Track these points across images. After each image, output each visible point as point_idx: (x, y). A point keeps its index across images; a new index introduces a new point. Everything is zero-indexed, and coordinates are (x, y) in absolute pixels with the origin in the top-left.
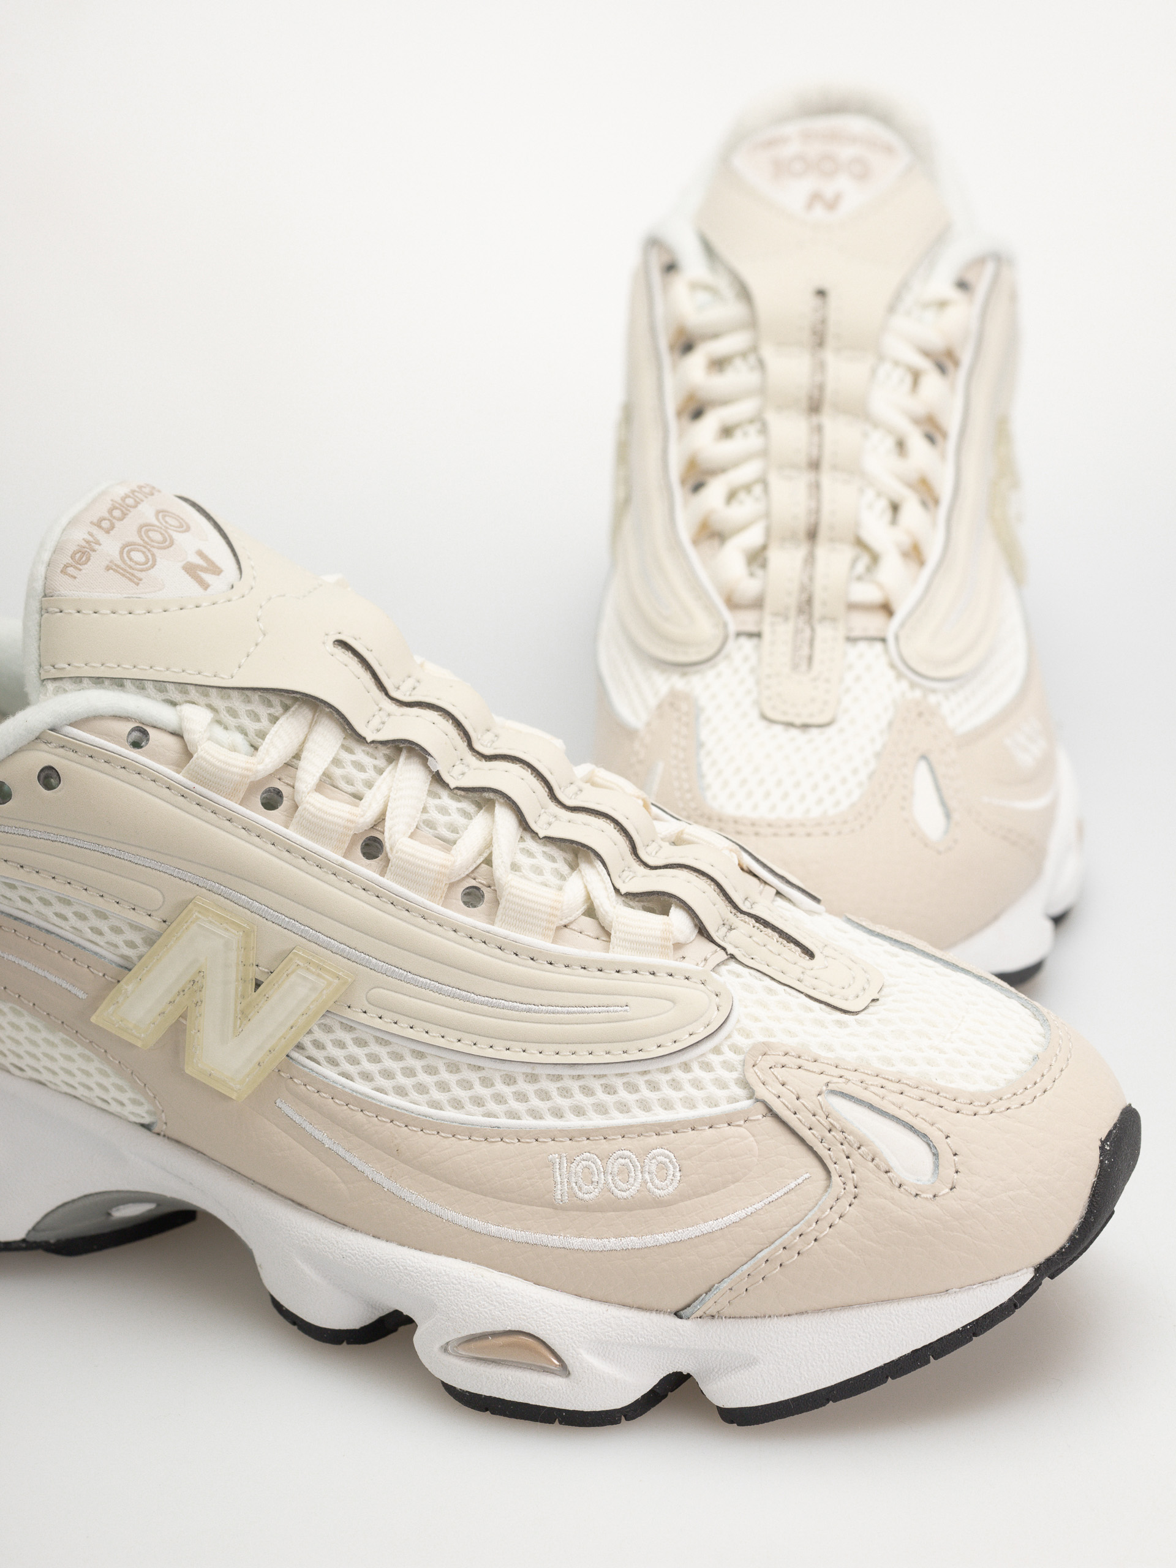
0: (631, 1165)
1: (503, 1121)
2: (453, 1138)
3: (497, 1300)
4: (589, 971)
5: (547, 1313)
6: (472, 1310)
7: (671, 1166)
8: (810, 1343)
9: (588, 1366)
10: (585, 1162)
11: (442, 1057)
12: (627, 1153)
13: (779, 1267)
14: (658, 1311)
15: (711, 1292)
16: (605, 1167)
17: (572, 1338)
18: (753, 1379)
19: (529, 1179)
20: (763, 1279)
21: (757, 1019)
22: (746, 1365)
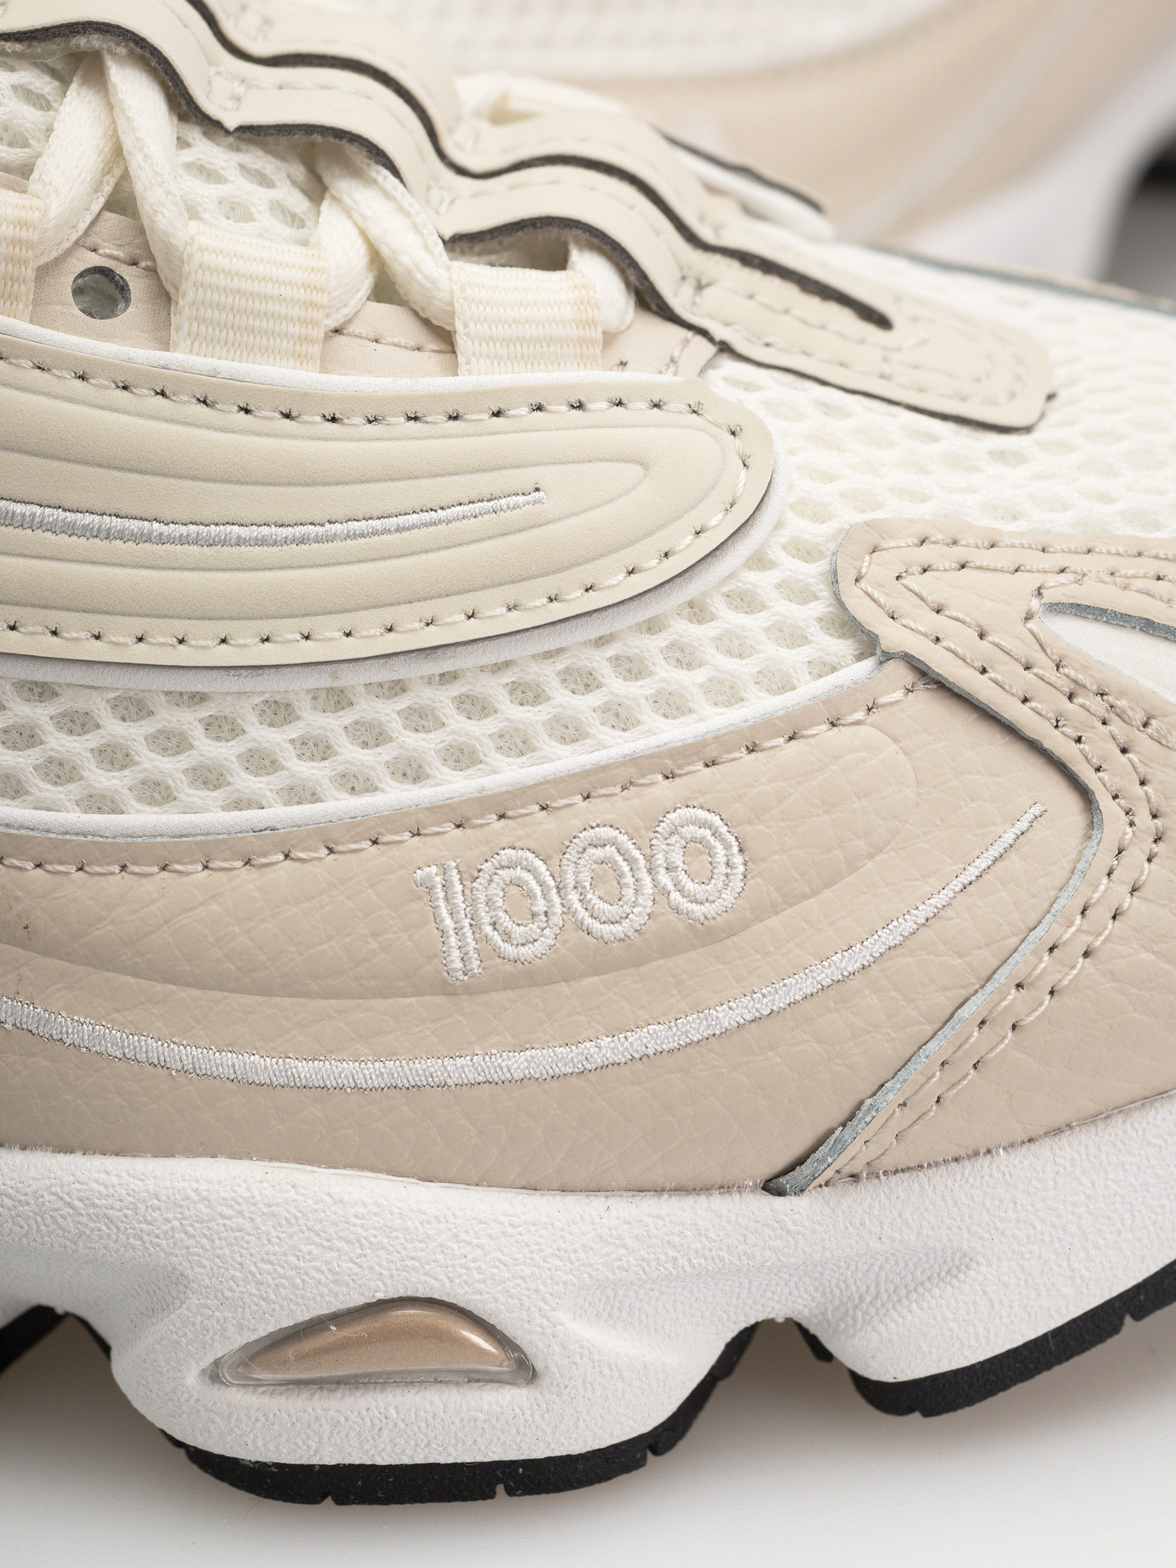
0: (619, 859)
1: (278, 813)
2: (164, 874)
3: (341, 1234)
4: (427, 422)
5: (470, 1243)
6: (280, 1270)
7: (717, 844)
8: (1088, 1197)
9: (582, 1347)
10: (507, 870)
11: (99, 688)
12: (606, 832)
13: (1010, 1034)
14: (725, 1188)
15: (855, 1121)
16: (557, 875)
17: (537, 1291)
18: (966, 1303)
19: (374, 935)
20: (975, 1066)
21: (828, 477)
22: (943, 1274)
